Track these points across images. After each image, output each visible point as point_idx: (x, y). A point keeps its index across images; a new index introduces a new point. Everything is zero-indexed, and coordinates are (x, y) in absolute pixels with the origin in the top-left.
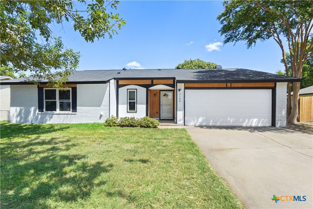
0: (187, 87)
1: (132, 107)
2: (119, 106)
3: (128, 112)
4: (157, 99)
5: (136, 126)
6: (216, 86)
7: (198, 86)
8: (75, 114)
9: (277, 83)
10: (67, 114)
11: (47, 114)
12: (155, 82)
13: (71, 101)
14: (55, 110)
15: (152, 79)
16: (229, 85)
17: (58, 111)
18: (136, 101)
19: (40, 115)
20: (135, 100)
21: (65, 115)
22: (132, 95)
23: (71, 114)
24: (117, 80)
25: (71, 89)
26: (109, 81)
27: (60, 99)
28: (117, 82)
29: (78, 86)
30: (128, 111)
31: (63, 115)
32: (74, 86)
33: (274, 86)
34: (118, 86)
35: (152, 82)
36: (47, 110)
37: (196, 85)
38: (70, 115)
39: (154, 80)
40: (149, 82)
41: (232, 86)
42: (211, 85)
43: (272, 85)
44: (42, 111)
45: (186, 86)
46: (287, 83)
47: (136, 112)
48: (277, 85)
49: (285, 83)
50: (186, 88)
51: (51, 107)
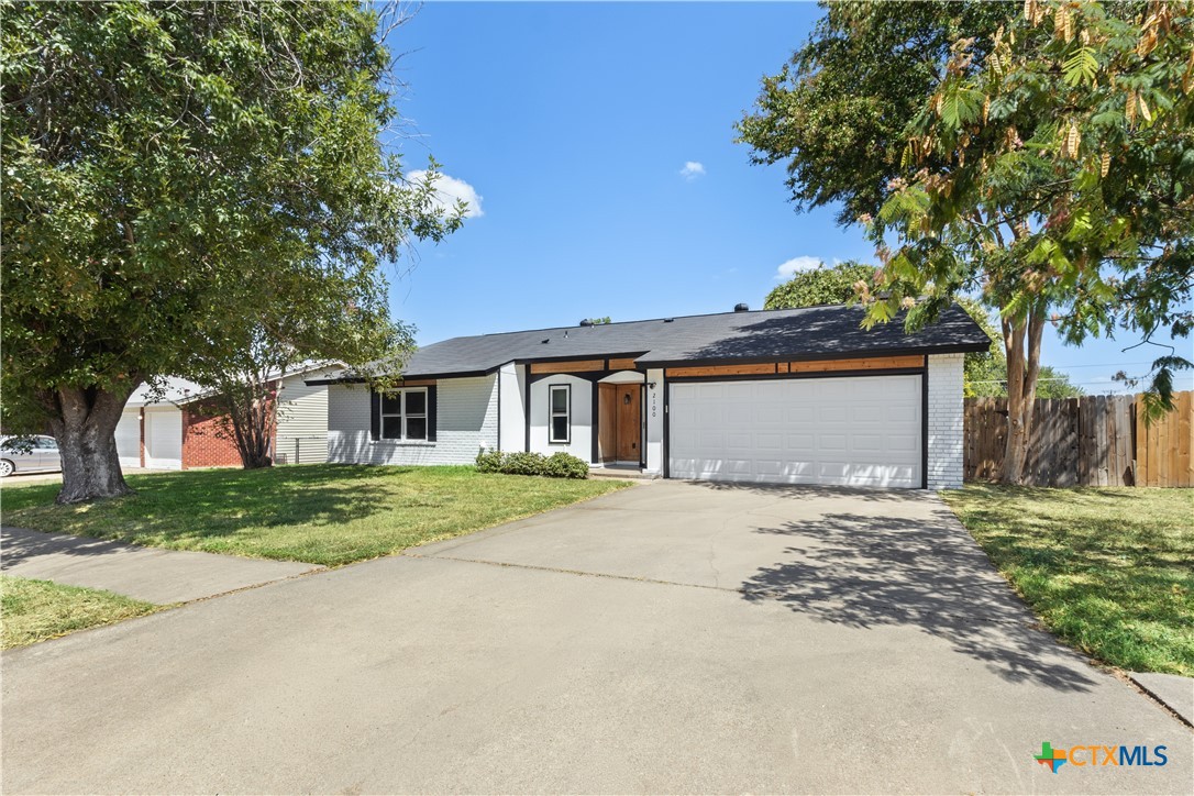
0: (671, 378)
1: (560, 429)
2: (532, 428)
3: (550, 443)
4: (634, 408)
5: (533, 473)
6: (749, 373)
7: (700, 374)
8: (434, 446)
9: (930, 356)
10: (418, 446)
11: (385, 445)
12: (612, 364)
13: (426, 417)
14: (400, 438)
15: (606, 358)
16: (783, 367)
17: (404, 439)
18: (567, 415)
19: (372, 447)
20: (565, 412)
21: (416, 448)
22: (559, 400)
23: (427, 446)
24: (528, 364)
25: (425, 389)
26: (496, 369)
27: (407, 412)
28: (528, 369)
29: (439, 382)
30: (552, 440)
31: (412, 448)
32: (430, 382)
33: (922, 365)
34: (530, 378)
35: (607, 364)
36: (385, 437)
37: (694, 371)
38: (424, 448)
39: (611, 361)
40: (598, 366)
41: (793, 370)
42: (734, 370)
43: (917, 362)
44: (378, 439)
45: (669, 374)
46: (963, 355)
47: (569, 443)
48: (929, 361)
49: (957, 355)
50: (668, 381)
51: (392, 430)
